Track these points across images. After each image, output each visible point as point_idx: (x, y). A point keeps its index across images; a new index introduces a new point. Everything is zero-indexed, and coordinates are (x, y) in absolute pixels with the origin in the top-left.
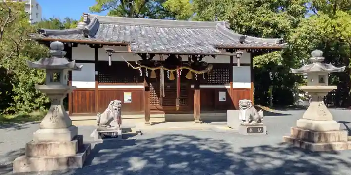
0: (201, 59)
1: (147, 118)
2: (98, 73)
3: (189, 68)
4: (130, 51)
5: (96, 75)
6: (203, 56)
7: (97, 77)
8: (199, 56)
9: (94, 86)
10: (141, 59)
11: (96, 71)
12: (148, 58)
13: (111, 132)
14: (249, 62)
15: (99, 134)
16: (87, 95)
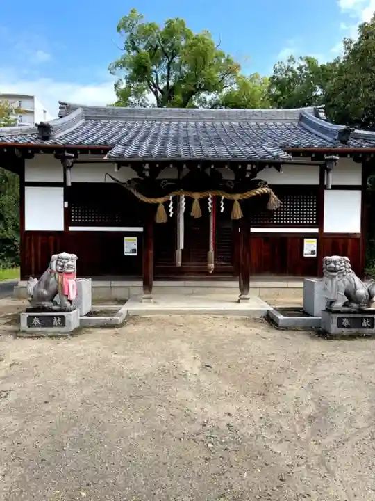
0: (254, 175)
1: (148, 287)
2: (69, 205)
6: (261, 165)
7: (67, 213)
8: (249, 167)
9: (61, 228)
10: (137, 177)
11: (65, 200)
12: (147, 174)
13: (53, 316)
14: (359, 183)
15: (30, 319)
16: (50, 243)
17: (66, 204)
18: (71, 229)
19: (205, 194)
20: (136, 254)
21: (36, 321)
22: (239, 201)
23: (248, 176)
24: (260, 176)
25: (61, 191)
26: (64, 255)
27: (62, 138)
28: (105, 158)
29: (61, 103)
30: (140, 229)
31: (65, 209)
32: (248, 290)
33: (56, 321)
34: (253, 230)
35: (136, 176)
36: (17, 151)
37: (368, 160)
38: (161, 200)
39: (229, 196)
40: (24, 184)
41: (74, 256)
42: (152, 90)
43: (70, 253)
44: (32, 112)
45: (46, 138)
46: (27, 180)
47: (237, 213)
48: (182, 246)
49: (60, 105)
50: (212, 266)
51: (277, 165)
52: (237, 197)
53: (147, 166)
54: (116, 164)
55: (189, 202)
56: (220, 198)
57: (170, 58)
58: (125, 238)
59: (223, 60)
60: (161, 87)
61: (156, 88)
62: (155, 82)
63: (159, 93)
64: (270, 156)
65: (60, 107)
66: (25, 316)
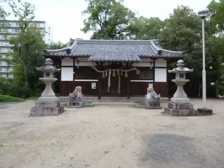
1: (99, 98)
2: (75, 73)
4: (88, 60)
5: (74, 74)
6: (132, 62)
8: (129, 63)
12: (100, 64)
13: (76, 103)
14: (166, 66)
15: (70, 103)
18: (76, 80)
19: (117, 70)
20: (95, 88)
21: (72, 104)
22: (127, 72)
23: (129, 65)
24: (133, 65)
25: (72, 68)
30: (97, 80)
32: (130, 99)
33: (77, 104)
34: (131, 81)
35: (96, 65)
37: (168, 59)
38: (103, 72)
39: (124, 71)
41: (81, 87)
44: (44, 29)
45: (69, 53)
46: (62, 65)
47: (126, 75)
48: (109, 86)
50: (119, 91)
51: (137, 62)
52: (126, 71)
54: (91, 62)
55: (112, 72)
56: (121, 71)
57: (106, 10)
58: (92, 83)
59: (128, 11)
60: (103, 22)
61: (100, 22)
62: (100, 20)
63: (102, 24)
64: (135, 60)
65: (70, 41)
66: (69, 102)
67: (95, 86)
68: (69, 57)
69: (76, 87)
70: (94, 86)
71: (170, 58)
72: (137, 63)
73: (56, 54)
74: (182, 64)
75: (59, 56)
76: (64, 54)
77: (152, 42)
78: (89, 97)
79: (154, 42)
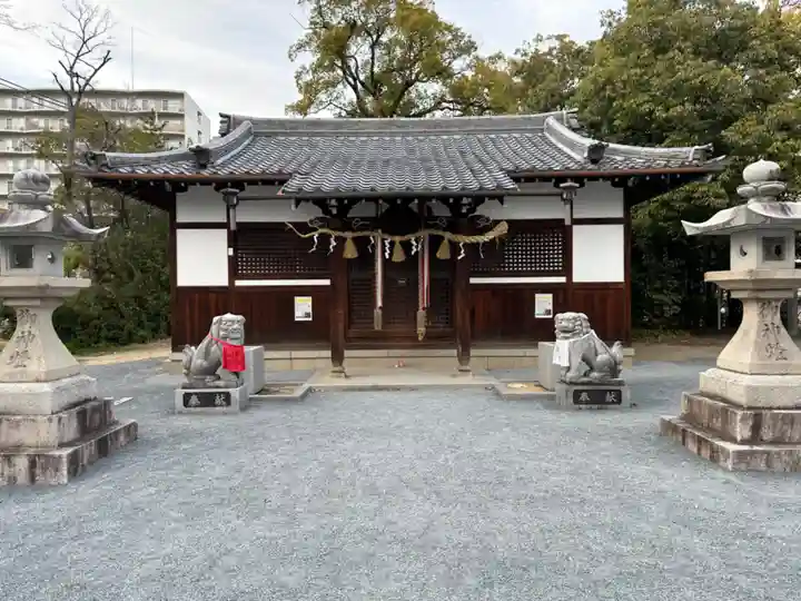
0: (472, 210)
1: (337, 358)
2: (234, 252)
3: (440, 233)
6: (479, 199)
7: (233, 262)
8: (465, 201)
9: (224, 282)
10: (321, 215)
11: (229, 246)
12: (334, 211)
13: (214, 394)
14: (619, 214)
15: (187, 397)
16: (209, 301)
17: (231, 252)
18: (239, 283)
19: (406, 237)
20: (310, 319)
21: (194, 400)
23: (464, 211)
24: (480, 211)
25: (224, 232)
26: (229, 316)
27: (223, 165)
28: (280, 193)
29: (221, 115)
30: (326, 282)
31: (229, 257)
32: (468, 359)
33: (219, 400)
34: (473, 281)
36: (167, 183)
37: (630, 184)
40: (175, 226)
41: (240, 317)
42: (349, 83)
43: (235, 314)
45: (204, 166)
46: (180, 219)
48: (379, 304)
49: (220, 119)
50: (422, 329)
51: (499, 196)
53: (333, 202)
54: (293, 201)
57: (375, 37)
58: (296, 297)
60: (362, 77)
61: (355, 80)
62: (353, 71)
63: (359, 85)
64: (490, 186)
65: (221, 122)
66: (180, 392)
67: (310, 310)
68: (205, 182)
69: (215, 319)
70: (303, 308)
71: (646, 175)
72: (502, 203)
73: (141, 171)
74: (775, 184)
75: (160, 181)
76: (185, 169)
77: (551, 121)
78: (295, 354)
79: (560, 119)
